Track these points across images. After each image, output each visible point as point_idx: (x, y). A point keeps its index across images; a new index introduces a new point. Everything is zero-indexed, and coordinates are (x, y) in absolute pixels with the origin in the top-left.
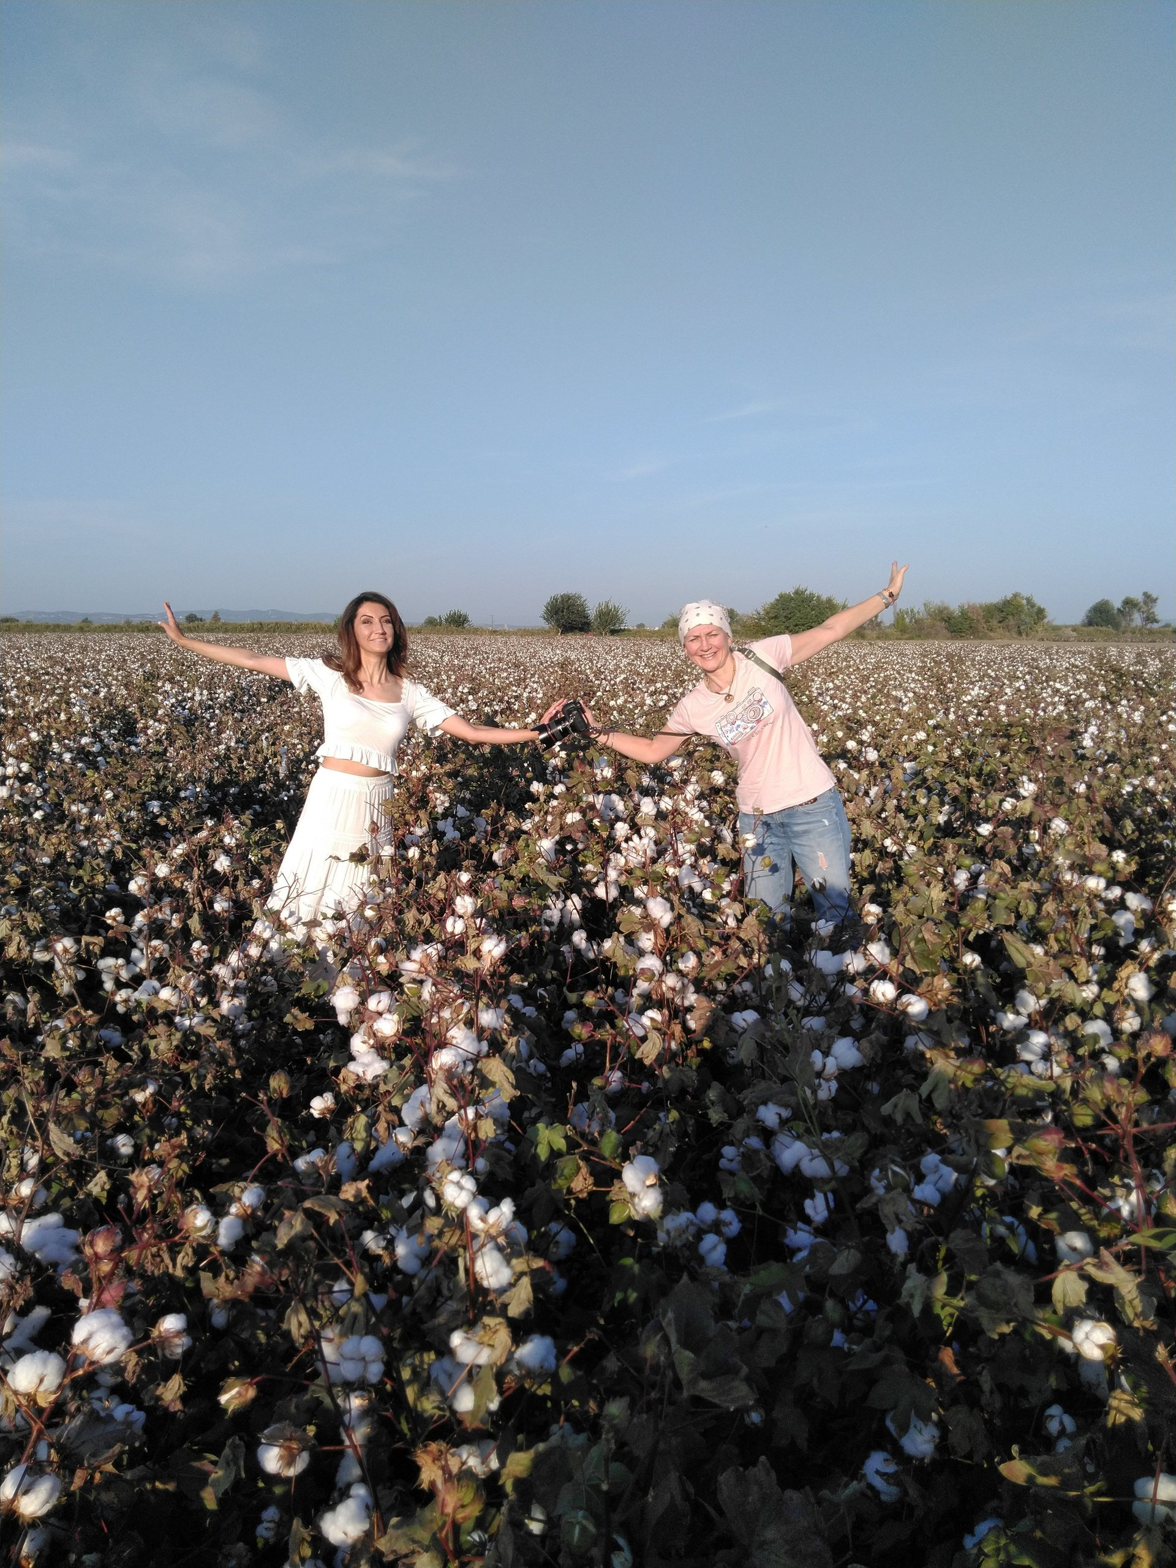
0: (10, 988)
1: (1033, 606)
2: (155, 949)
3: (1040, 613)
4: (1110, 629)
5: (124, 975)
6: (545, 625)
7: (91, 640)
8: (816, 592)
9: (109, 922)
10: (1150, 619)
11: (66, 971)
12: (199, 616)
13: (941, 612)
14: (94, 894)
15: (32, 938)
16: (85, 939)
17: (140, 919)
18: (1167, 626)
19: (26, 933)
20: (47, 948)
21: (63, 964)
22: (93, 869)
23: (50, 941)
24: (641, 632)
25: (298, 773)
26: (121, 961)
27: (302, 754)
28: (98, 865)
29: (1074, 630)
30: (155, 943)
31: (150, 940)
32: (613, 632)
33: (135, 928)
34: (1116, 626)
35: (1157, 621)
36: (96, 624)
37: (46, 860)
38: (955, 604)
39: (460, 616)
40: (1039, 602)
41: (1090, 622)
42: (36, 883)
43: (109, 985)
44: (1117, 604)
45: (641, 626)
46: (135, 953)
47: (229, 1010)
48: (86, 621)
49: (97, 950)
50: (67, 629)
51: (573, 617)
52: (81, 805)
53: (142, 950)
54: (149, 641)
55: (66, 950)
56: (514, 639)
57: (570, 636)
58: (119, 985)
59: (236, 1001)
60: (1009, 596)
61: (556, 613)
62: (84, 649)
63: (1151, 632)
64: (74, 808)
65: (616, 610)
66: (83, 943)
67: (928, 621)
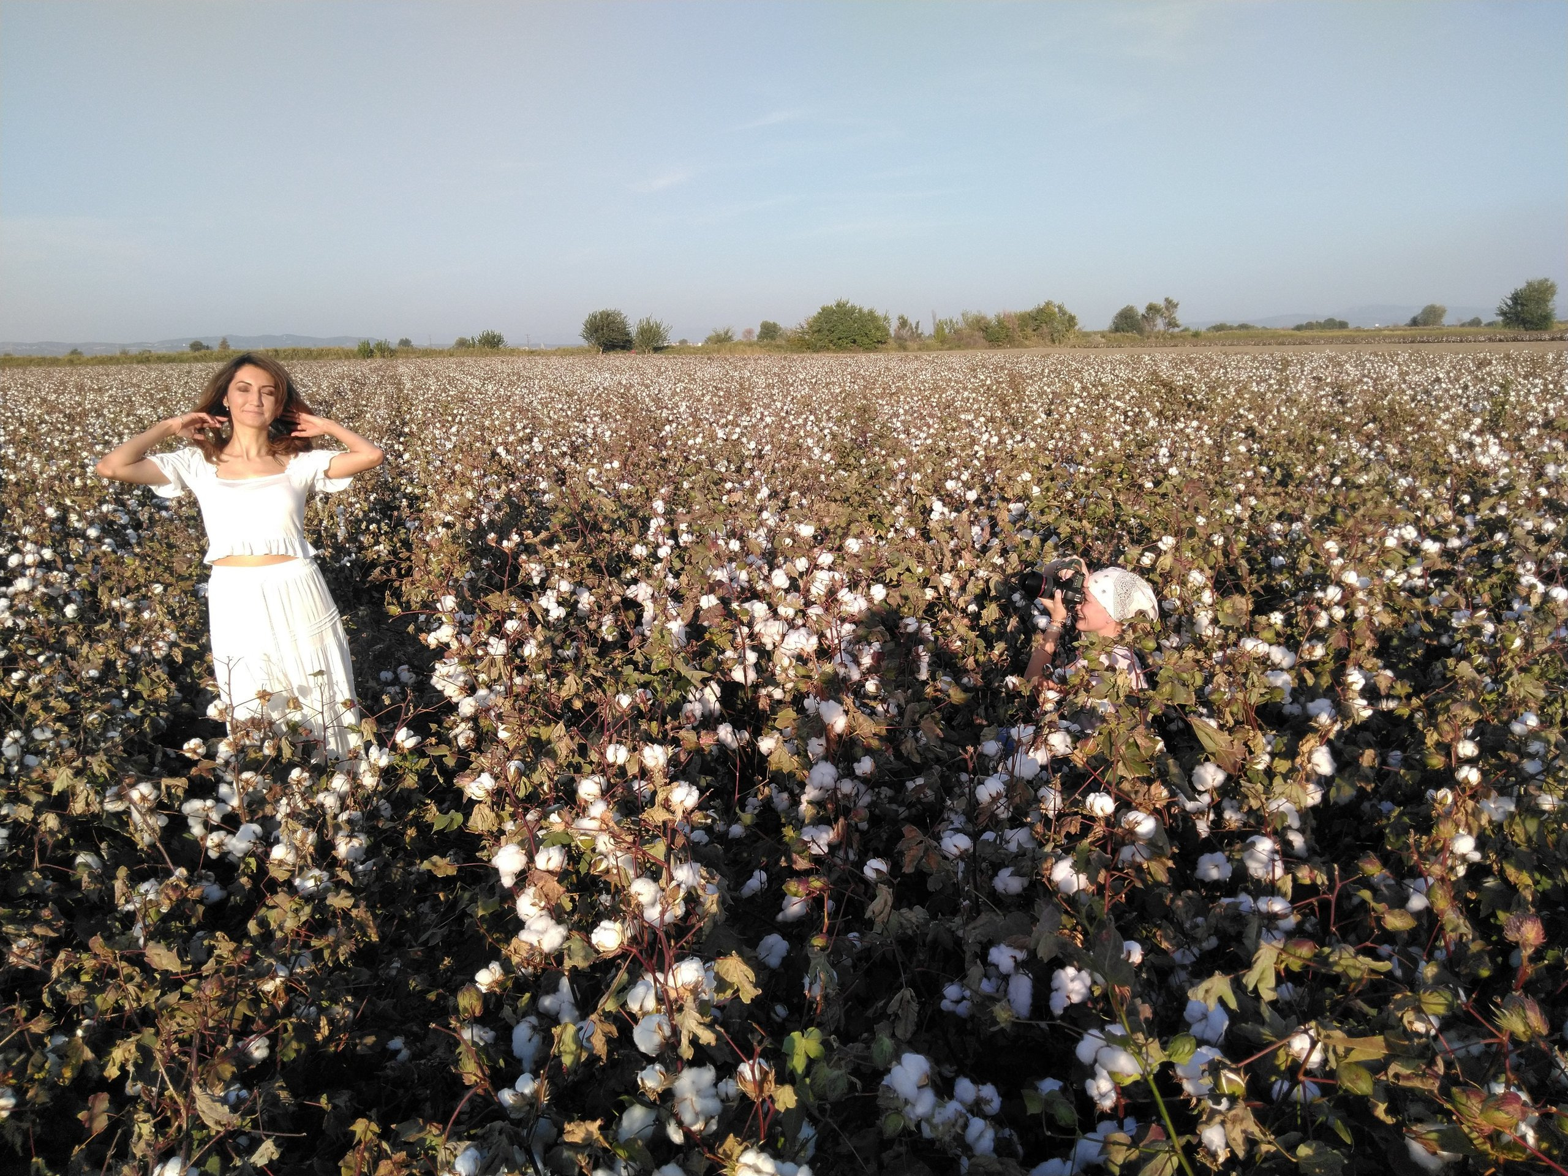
0: (80, 848)
1: (1064, 314)
2: (247, 781)
3: (1072, 320)
4: (1135, 335)
5: (215, 818)
7: (87, 375)
8: (857, 305)
9: (188, 755)
10: (1172, 324)
11: (145, 822)
12: (205, 344)
13: (978, 321)
14: (157, 711)
15: (100, 787)
16: (165, 782)
17: (224, 749)
18: (1186, 330)
19: (93, 779)
20: (120, 797)
21: (143, 815)
22: (153, 682)
23: (124, 788)
24: (683, 349)
25: (358, 534)
26: (209, 803)
27: (361, 515)
28: (158, 677)
29: (1103, 337)
30: (246, 775)
31: (240, 772)
32: (657, 350)
33: (220, 761)
34: (1141, 331)
35: (1177, 326)
36: (89, 356)
37: (93, 673)
38: (991, 314)
39: (494, 337)
40: (1070, 309)
41: (1117, 329)
42: (88, 705)
43: (197, 830)
44: (1141, 310)
45: (683, 342)
46: (224, 789)
47: (349, 852)
48: (74, 352)
49: (180, 793)
50: (54, 362)
51: (613, 335)
52: (123, 600)
53: (231, 784)
54: (153, 375)
55: (144, 798)
56: (554, 361)
57: (612, 355)
58: (209, 828)
59: (355, 843)
60: (1042, 304)
62: (80, 389)
63: (1173, 336)
64: (115, 604)
65: (658, 326)
66: (163, 787)
67: (967, 331)
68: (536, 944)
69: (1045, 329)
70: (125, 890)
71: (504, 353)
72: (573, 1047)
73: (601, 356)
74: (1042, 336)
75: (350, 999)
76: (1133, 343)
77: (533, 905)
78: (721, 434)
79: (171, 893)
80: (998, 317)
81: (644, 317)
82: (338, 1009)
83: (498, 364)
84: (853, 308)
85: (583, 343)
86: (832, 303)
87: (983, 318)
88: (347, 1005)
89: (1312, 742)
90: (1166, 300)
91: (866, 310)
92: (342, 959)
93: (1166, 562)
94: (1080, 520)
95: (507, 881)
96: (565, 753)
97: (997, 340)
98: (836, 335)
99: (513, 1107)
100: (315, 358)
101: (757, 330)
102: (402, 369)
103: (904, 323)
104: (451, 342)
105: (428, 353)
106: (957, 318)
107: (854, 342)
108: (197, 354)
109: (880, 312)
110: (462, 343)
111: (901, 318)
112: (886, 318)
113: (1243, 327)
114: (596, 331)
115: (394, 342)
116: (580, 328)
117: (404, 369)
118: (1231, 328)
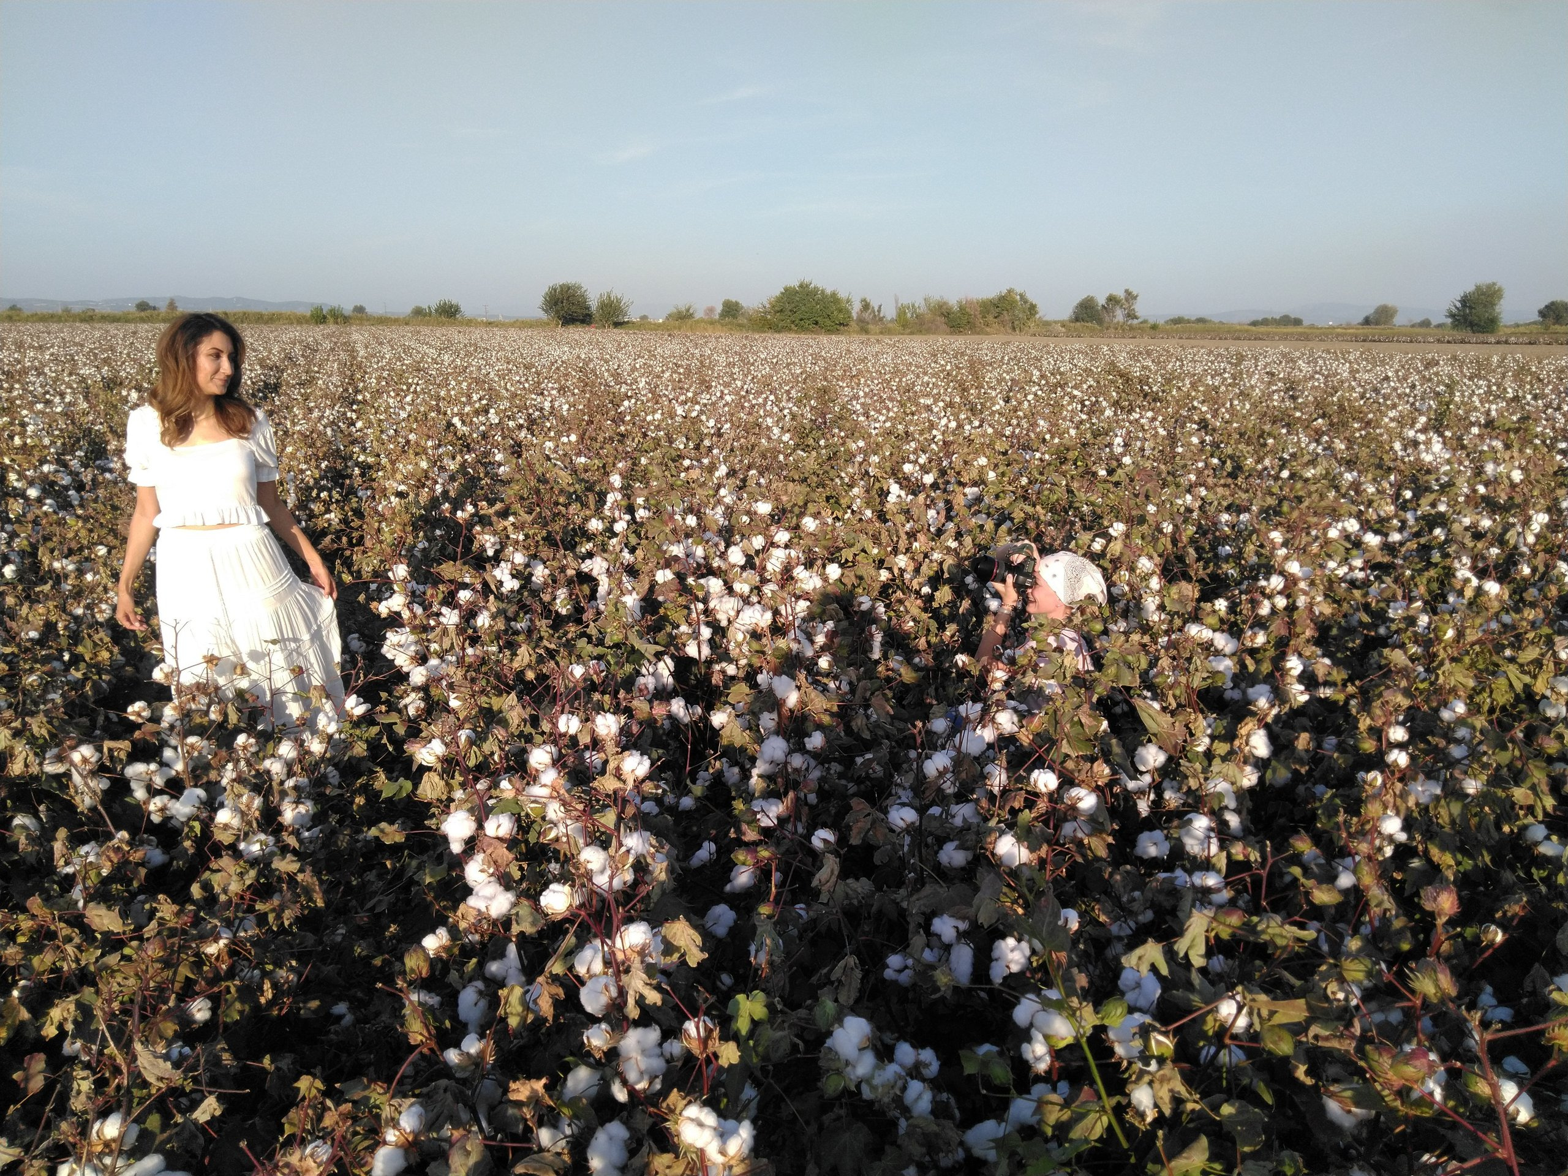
0: (17, 810)
1: (1026, 302)
2: (192, 746)
3: (1033, 308)
4: (1094, 325)
5: (159, 782)
6: (544, 316)
7: (27, 332)
8: (820, 286)
9: (132, 718)
10: (1131, 315)
11: (86, 784)
12: (152, 304)
13: (940, 307)
14: (99, 674)
15: (40, 748)
16: (107, 744)
17: (169, 713)
18: (1145, 322)
19: (32, 741)
20: (60, 759)
21: (83, 777)
22: (95, 645)
23: (64, 750)
24: (644, 325)
25: (308, 501)
26: (153, 766)
27: (312, 482)
28: (101, 640)
29: (1063, 326)
30: (192, 740)
31: (185, 736)
32: (617, 325)
33: (165, 724)
34: (1100, 322)
35: (1136, 318)
36: (29, 313)
37: (33, 634)
38: (953, 300)
39: (451, 306)
40: (1032, 298)
41: (1077, 319)
42: (27, 667)
43: (140, 794)
44: (1101, 300)
45: (644, 318)
46: (168, 753)
47: (295, 819)
48: (13, 308)
49: (123, 756)
51: (573, 308)
52: (64, 561)
53: (175, 748)
54: (97, 334)
55: (85, 760)
56: (512, 333)
57: (571, 329)
58: (152, 792)
59: (302, 809)
60: (1004, 292)
61: (556, 304)
62: (20, 346)
63: (1131, 328)
64: (57, 565)
65: (619, 301)
66: (105, 750)
67: (929, 316)
68: (484, 909)
69: (1006, 316)
70: (65, 851)
71: (461, 324)
72: (520, 1009)
73: (560, 329)
74: (1003, 324)
75: (294, 963)
76: (1093, 333)
77: (482, 871)
78: (680, 411)
79: (112, 855)
80: (960, 302)
81: (605, 291)
82: (282, 973)
83: (454, 333)
84: (816, 289)
85: (542, 315)
86: (794, 283)
87: (945, 303)
88: (291, 969)
89: (1250, 725)
90: (1126, 291)
91: (828, 291)
92: (286, 923)
93: (1116, 548)
94: (1034, 506)
95: (456, 848)
96: (516, 722)
97: (959, 326)
98: (798, 315)
99: (458, 1066)
100: (266, 323)
101: (719, 308)
102: (355, 336)
103: (866, 306)
104: (407, 310)
105: (383, 321)
106: (919, 302)
107: (816, 323)
108: (143, 314)
109: (842, 294)
110: (418, 312)
111: (864, 300)
112: (848, 301)
113: (1200, 320)
115: (348, 308)
116: (540, 300)
117: (358, 336)
118: (1189, 321)
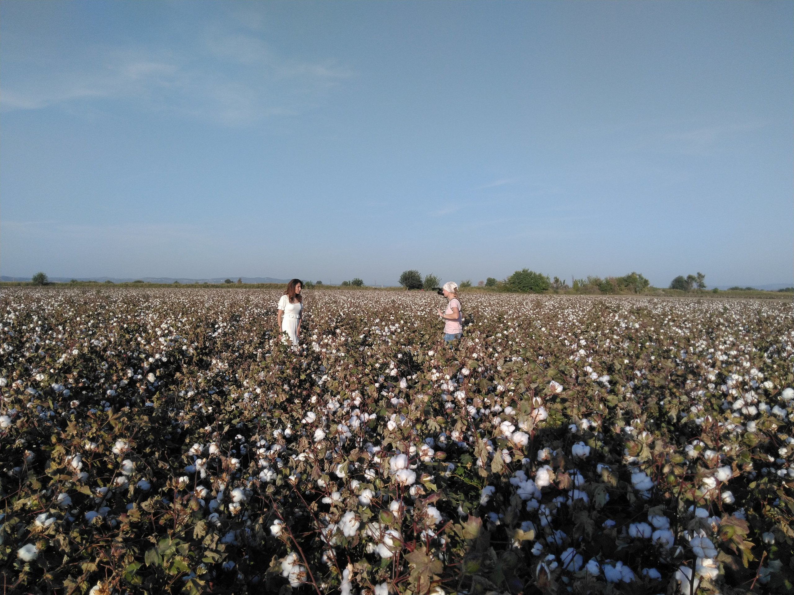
1: (642, 279)
3: (646, 282)
4: (682, 291)
10: (701, 286)
13: (596, 281)
18: (710, 289)
29: (665, 291)
32: (433, 289)
34: (685, 289)
35: (705, 287)
38: (603, 278)
39: (359, 281)
41: (673, 287)
44: (685, 278)
51: (414, 282)
57: (412, 291)
60: (630, 274)
63: (702, 292)
65: (435, 278)
67: (590, 285)
69: (631, 286)
71: (363, 289)
73: (408, 291)
74: (630, 289)
76: (681, 295)
80: (606, 279)
81: (429, 274)
84: (531, 273)
85: (399, 285)
86: (520, 270)
87: (599, 279)
90: (698, 273)
91: (537, 274)
97: (606, 290)
100: (279, 288)
101: (485, 282)
102: (316, 293)
103: (557, 280)
105: (329, 287)
106: (585, 279)
107: (531, 289)
108: (229, 285)
109: (544, 275)
110: (345, 284)
111: (556, 278)
112: (548, 278)
114: (406, 280)
115: (314, 282)
116: (399, 278)
118: (742, 289)
